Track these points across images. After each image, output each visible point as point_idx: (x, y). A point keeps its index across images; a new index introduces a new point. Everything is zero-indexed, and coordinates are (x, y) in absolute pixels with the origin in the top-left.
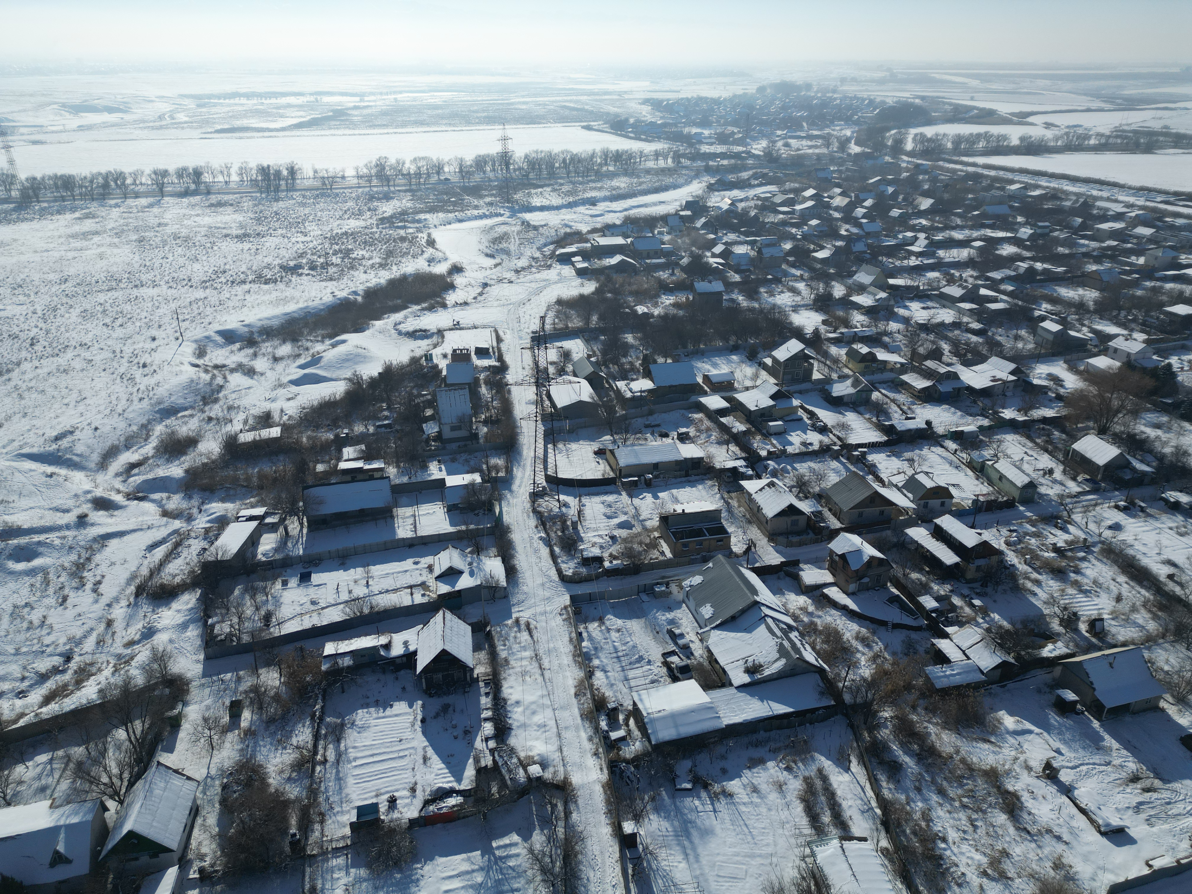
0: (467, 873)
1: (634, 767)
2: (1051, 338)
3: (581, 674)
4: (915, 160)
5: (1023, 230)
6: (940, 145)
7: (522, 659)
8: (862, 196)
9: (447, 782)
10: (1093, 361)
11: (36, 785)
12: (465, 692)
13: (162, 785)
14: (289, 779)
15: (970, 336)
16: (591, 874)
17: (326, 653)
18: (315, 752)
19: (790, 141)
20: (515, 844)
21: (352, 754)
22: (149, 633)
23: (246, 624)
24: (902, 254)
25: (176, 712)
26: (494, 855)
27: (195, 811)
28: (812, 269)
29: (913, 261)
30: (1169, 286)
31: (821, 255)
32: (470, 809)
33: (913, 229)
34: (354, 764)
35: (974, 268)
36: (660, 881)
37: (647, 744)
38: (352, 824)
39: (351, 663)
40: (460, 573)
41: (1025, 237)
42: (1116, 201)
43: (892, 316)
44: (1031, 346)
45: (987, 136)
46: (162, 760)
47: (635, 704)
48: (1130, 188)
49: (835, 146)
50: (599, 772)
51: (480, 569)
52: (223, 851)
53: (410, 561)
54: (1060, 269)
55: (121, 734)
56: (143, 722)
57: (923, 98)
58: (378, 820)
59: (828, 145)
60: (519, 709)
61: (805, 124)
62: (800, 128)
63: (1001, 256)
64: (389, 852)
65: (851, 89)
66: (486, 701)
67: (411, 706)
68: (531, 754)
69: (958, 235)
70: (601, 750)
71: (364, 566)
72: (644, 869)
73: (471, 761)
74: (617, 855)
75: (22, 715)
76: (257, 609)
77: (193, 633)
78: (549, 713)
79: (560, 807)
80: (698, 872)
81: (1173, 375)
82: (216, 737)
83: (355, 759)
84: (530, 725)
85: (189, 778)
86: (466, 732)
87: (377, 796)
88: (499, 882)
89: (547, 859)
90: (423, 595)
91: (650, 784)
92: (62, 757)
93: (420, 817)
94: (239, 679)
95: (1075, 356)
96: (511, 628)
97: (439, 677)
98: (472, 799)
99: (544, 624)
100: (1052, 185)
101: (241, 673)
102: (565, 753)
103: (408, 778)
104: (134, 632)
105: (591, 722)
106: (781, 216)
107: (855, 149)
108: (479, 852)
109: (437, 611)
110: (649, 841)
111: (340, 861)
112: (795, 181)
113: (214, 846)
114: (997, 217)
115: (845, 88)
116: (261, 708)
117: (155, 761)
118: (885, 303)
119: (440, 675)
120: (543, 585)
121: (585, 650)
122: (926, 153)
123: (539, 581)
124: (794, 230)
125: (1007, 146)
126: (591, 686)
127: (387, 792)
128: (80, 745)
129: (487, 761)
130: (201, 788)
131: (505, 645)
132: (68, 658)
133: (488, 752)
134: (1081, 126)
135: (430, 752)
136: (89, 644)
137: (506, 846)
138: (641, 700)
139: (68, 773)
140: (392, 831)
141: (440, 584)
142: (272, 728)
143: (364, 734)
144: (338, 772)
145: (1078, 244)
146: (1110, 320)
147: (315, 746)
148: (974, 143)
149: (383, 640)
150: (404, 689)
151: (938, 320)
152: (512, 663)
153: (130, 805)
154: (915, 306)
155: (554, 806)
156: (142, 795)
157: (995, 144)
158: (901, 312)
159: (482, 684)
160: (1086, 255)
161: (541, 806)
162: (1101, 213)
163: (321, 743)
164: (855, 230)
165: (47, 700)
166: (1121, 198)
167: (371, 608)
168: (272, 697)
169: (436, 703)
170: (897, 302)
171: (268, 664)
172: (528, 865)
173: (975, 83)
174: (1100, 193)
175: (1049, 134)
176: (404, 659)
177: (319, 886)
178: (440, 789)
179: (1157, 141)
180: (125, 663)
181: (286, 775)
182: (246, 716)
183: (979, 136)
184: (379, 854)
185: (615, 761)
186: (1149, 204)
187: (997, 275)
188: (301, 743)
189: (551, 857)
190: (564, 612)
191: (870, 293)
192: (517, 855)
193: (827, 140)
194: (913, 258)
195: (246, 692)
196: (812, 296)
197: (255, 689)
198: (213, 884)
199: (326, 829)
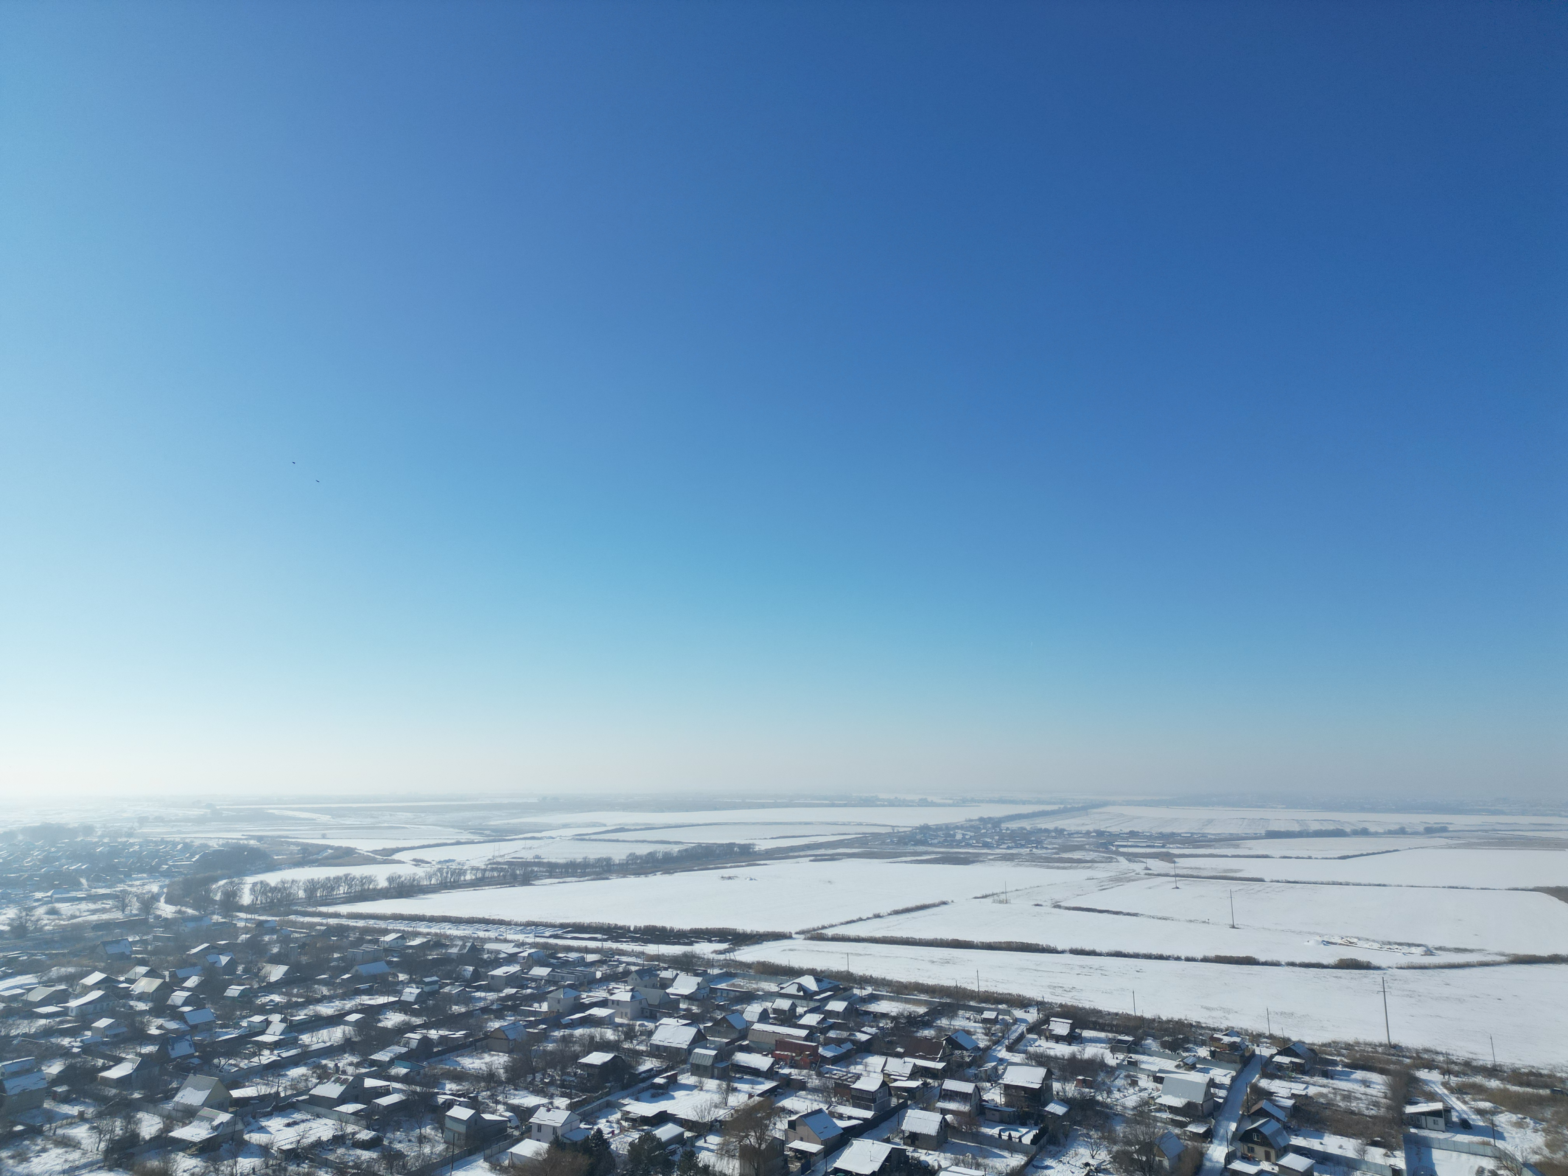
2: (462, 1129)
4: (257, 917)
5: (407, 990)
6: (290, 894)
8: (181, 974)
10: (515, 1149)
15: (359, 1152)
19: (58, 905)
24: (250, 1049)
28: (99, 1099)
29: (267, 1057)
30: (578, 1032)
31: (116, 1073)
33: (262, 1010)
35: (353, 1053)
41: (412, 999)
42: (506, 941)
43: (241, 1147)
44: (440, 1148)
45: (349, 880)
48: (516, 924)
49: (135, 908)
54: (459, 1034)
57: (260, 839)
59: (123, 907)
61: (83, 881)
62: (77, 886)
63: (385, 1029)
65: (156, 832)
69: (326, 1010)
81: (606, 1144)
95: (495, 1148)
100: (433, 930)
106: (43, 1022)
107: (166, 910)
112: (69, 964)
114: (373, 978)
115: (145, 830)
118: (230, 1130)
122: (270, 907)
124: (66, 1041)
125: (374, 889)
134: (454, 861)
145: (474, 998)
146: (526, 1089)
148: (333, 889)
151: (311, 1139)
154: (275, 1124)
157: (358, 888)
158: (255, 1138)
160: (485, 1010)
162: (493, 957)
164: (172, 1025)
166: (510, 937)
170: (247, 1124)
173: (325, 818)
174: (487, 934)
175: (420, 872)
179: (532, 871)
183: (338, 879)
186: (538, 940)
187: (383, 1056)
191: (203, 1119)
193: (121, 901)
194: (266, 1052)
196: (103, 1145)
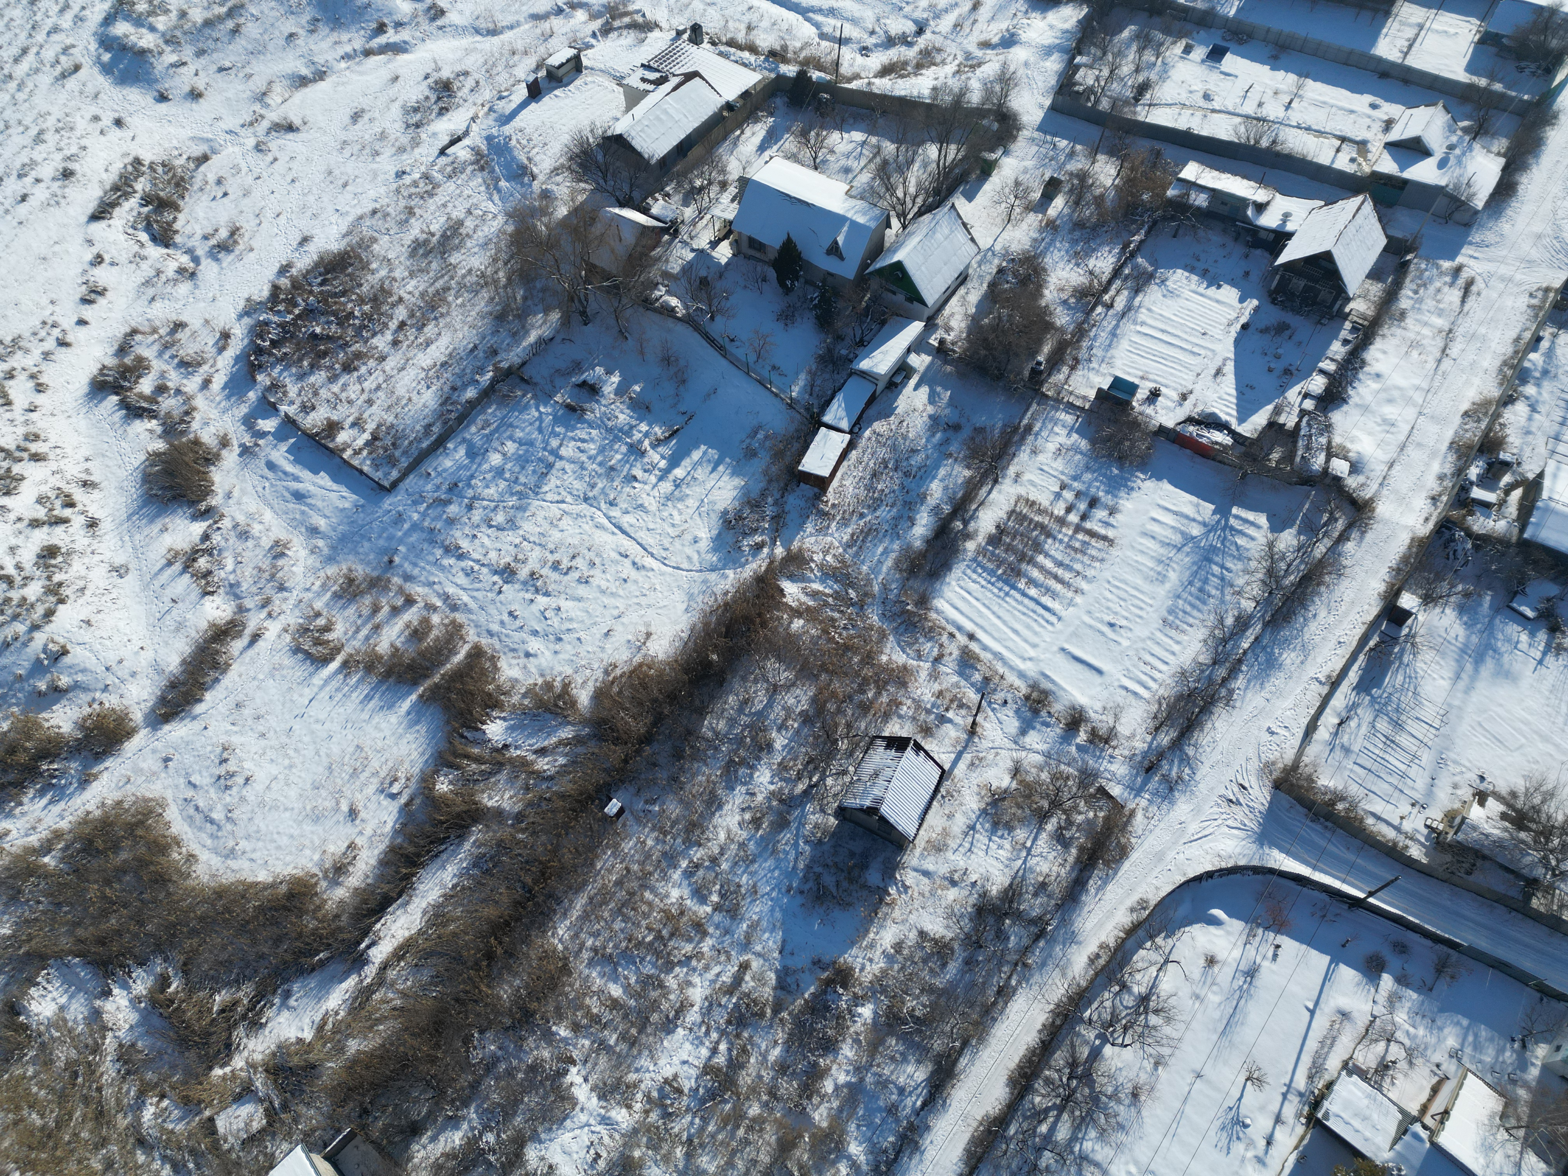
0: (1187, 517)
1: (1473, 545)
3: (1495, 392)
7: (1426, 324)
9: (1227, 412)
11: (843, 162)
12: (1319, 322)
13: (946, 231)
14: (1065, 302)
16: (1322, 613)
17: (1183, 175)
18: (1106, 290)
20: (1258, 527)
21: (1143, 315)
22: (1009, 41)
23: (1115, 85)
25: (993, 156)
26: (1227, 520)
27: (962, 279)
32: (1232, 457)
34: (1138, 328)
36: (1400, 678)
37: (1515, 531)
38: (1100, 390)
39: (1205, 204)
40: (1426, 153)
46: (957, 205)
47: (1541, 475)
50: (1421, 520)
51: (1459, 162)
52: (968, 336)
53: (1368, 98)
55: (932, 151)
56: (958, 150)
58: (1128, 403)
60: (1374, 385)
64: (1120, 442)
66: (1337, 349)
67: (1242, 300)
68: (1349, 445)
70: (1444, 498)
71: (1300, 75)
72: (1391, 653)
73: (1270, 408)
74: (1370, 618)
75: (857, 76)
76: (1137, 70)
77: (1054, 65)
78: (1410, 413)
79: (1340, 525)
80: (1456, 703)
82: (1017, 210)
83: (1143, 323)
84: (1373, 412)
85: (972, 240)
86: (1287, 372)
87: (1142, 378)
88: (1213, 549)
89: (1283, 566)
90: (1353, 160)
91: (1479, 577)
92: (874, 146)
93: (1173, 430)
94: (1072, 154)
96: (1442, 274)
97: (1299, 284)
98: (1243, 449)
99: (1495, 295)
101: (1079, 147)
102: (1393, 472)
103: (1186, 380)
104: (994, 31)
105: (1459, 458)
108: (1213, 507)
109: (1356, 192)
110: (1422, 631)
111: (1069, 419)
113: (963, 325)
116: (1077, 203)
117: (952, 200)
119: (1303, 283)
120: (1539, 237)
121: (1526, 364)
123: (1537, 228)
126: (1497, 415)
127: (1155, 381)
128: (893, 142)
129: (1289, 420)
130: (979, 257)
131: (1416, 292)
132: (920, 31)
133: (1297, 410)
135: (1230, 368)
136: (946, 23)
137: (1246, 521)
138: (1555, 476)
139: (872, 166)
140: (1135, 425)
141: (1386, 156)
142: (1077, 234)
143: (1169, 302)
144: (1117, 326)
147: (1110, 282)
149: (1260, 195)
150: (1247, 274)
152: (1409, 321)
153: (910, 234)
155: (1333, 519)
156: (925, 231)
159: (1348, 325)
161: (1317, 509)
163: (1118, 283)
165: (886, 71)
167: (1274, 142)
168: (1095, 198)
169: (1275, 315)
171: (1112, 153)
172: (1257, 555)
176: (1272, 236)
177: (1036, 429)
178: (1213, 415)
180: (971, 67)
181: (1064, 296)
182: (1058, 204)
184: (1109, 439)
185: (1454, 523)
188: (1097, 271)
189: (1289, 565)
190: (1540, 294)
192: (1253, 539)
195: (1071, 174)
197: (1082, 176)
198: (946, 362)
199: (1072, 378)
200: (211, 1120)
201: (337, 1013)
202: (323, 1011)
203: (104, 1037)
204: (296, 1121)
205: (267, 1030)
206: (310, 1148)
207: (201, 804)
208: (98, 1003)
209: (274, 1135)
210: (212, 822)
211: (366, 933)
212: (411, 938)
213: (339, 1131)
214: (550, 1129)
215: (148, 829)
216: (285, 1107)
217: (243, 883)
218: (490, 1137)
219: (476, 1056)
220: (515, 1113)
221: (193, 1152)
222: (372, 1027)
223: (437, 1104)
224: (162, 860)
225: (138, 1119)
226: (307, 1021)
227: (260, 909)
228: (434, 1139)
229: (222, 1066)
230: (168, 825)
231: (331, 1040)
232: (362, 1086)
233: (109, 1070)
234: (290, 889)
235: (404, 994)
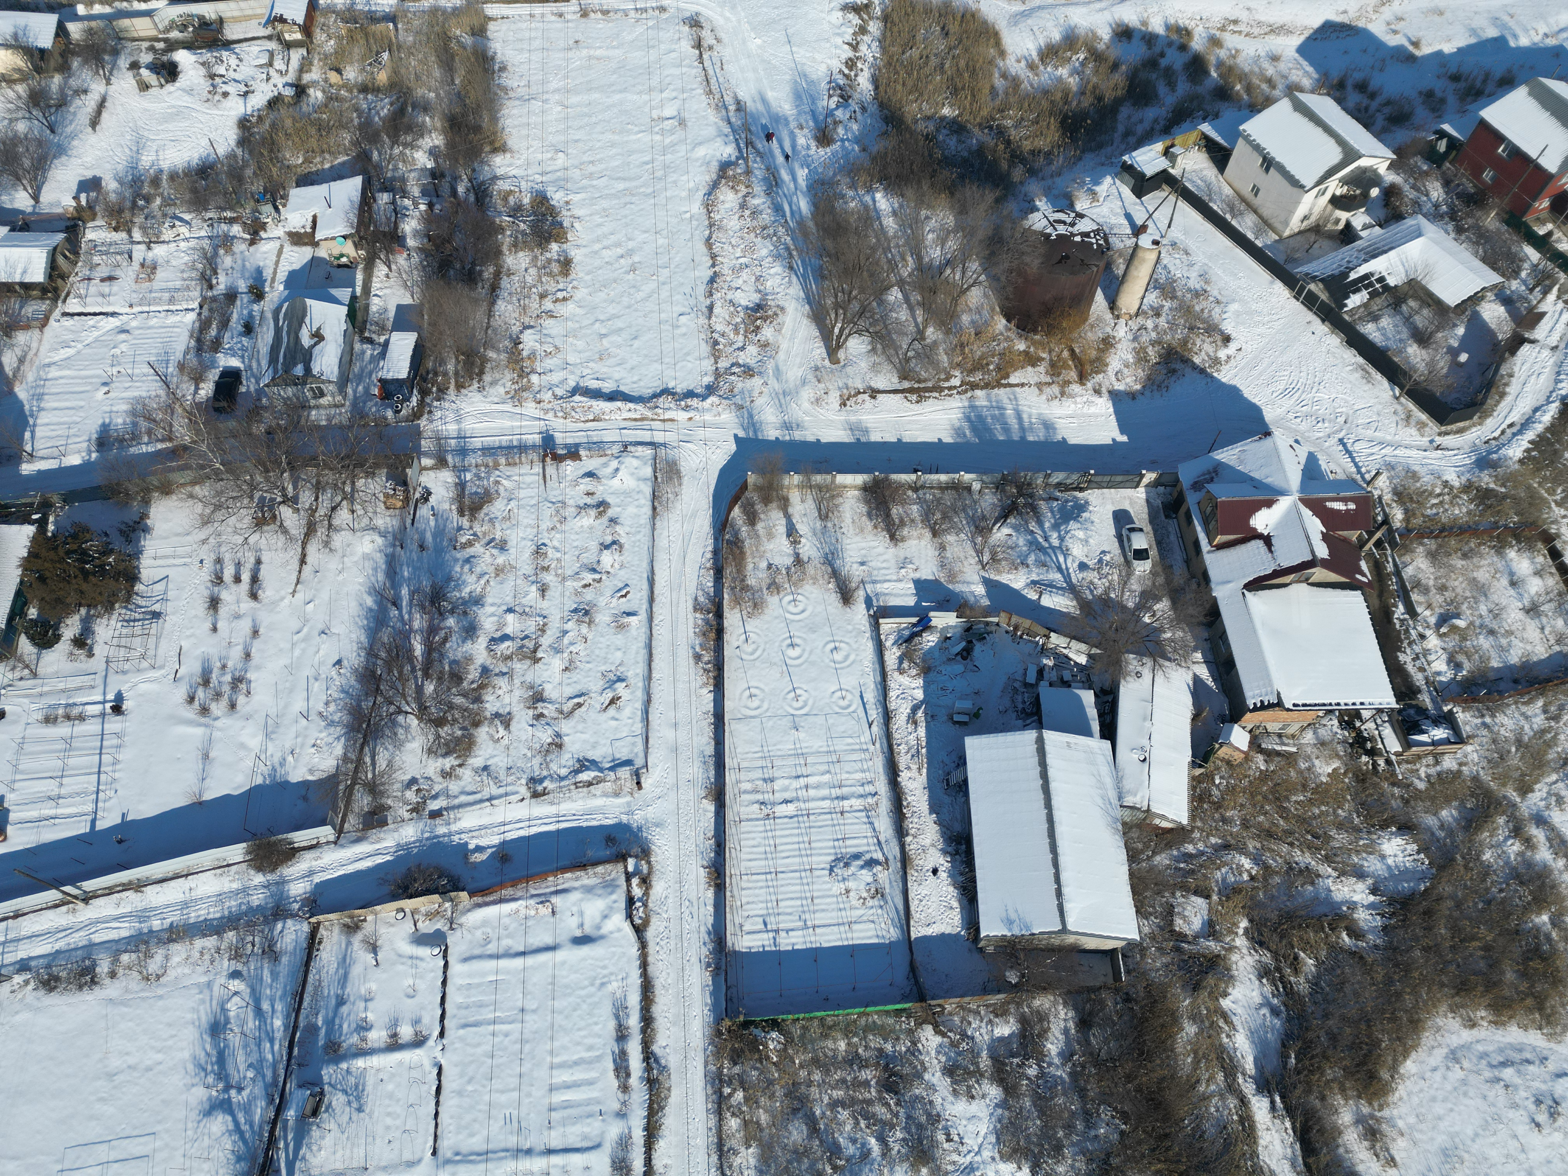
200: (1208, 897)
201: (1228, 1036)
202: (1239, 1027)
203: (1334, 869)
204: (1159, 949)
205: (1253, 978)
206: (1131, 945)
207: (1531, 1068)
208: (1370, 881)
209: (1162, 929)
210: (1504, 1064)
211: (1290, 1111)
212: (1255, 1142)
213: (1128, 972)
214: (1000, 1121)
215: (1530, 1010)
216: (1178, 950)
217: (1415, 1047)
218: (1032, 1071)
219: (1106, 1113)
220: (1034, 1104)
221: (1193, 872)
222: (1196, 1052)
223: (1091, 1054)
224: (1486, 1001)
225: (1247, 854)
226: (1239, 1011)
227: (1377, 1043)
228: (1066, 1031)
229: (1246, 930)
230: (1525, 1028)
231: (1208, 1016)
232: (1150, 1011)
233: (1302, 858)
234: (1380, 1079)
235: (1206, 1098)
